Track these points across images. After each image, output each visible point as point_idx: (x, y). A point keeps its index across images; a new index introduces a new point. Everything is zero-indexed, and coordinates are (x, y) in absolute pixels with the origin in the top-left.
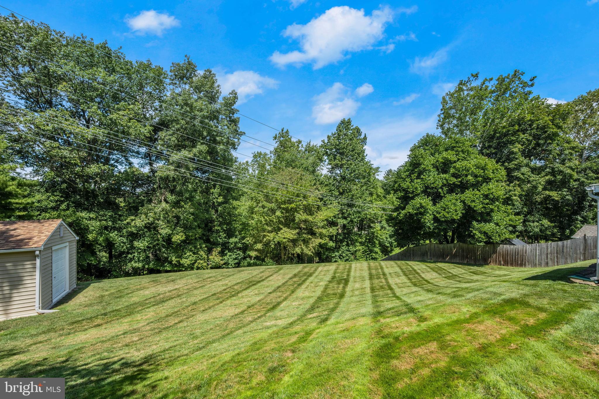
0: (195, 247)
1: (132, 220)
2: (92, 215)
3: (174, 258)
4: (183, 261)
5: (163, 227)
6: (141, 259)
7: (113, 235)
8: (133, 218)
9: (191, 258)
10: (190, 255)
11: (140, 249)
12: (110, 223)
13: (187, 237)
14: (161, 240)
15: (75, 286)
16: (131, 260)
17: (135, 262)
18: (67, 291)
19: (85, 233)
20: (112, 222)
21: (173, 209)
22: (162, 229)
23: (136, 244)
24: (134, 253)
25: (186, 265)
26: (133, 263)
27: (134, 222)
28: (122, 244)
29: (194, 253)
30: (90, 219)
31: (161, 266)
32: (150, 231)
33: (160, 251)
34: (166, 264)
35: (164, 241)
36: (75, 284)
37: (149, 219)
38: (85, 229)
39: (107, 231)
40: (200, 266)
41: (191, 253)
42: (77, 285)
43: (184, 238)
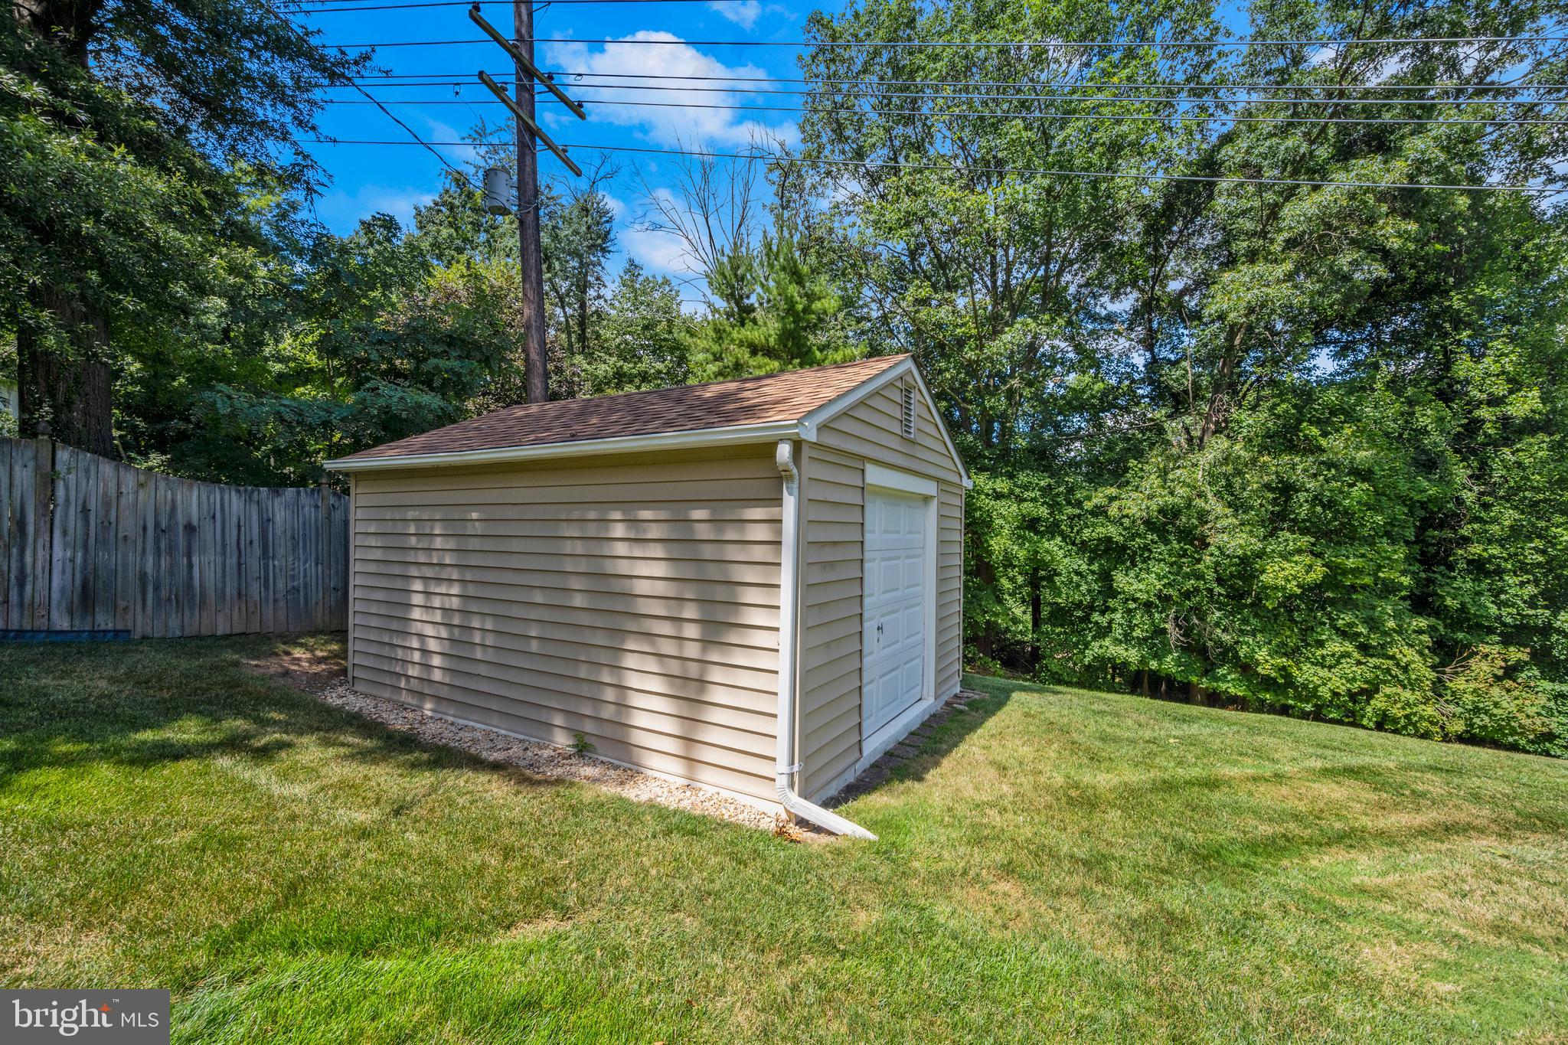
0: (1374, 624)
1: (1112, 499)
2: (1002, 485)
3: (1262, 654)
4: (1306, 673)
5: (1225, 522)
6: (1137, 633)
7: (1053, 547)
8: (1112, 491)
9: (1348, 667)
10: (1346, 655)
11: (1135, 600)
12: (1044, 511)
13: (1335, 573)
14: (1210, 575)
15: (958, 689)
16: (1104, 632)
17: (1117, 642)
18: (929, 704)
19: (984, 534)
20: (1050, 506)
21: (1266, 458)
22: (1223, 530)
23: (1122, 580)
24: (1114, 610)
25: (1324, 692)
26: (1107, 642)
27: (1116, 504)
28: (1075, 578)
29: (1364, 649)
30: (998, 496)
31: (1206, 673)
32: (1167, 542)
33: (1202, 619)
34: (1221, 671)
35: (1220, 581)
36: (957, 679)
37: (1172, 493)
38: (983, 521)
39: (1037, 532)
40: (1396, 711)
41: (1349, 647)
42: (965, 683)
43: (1318, 573)
